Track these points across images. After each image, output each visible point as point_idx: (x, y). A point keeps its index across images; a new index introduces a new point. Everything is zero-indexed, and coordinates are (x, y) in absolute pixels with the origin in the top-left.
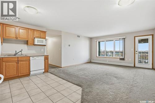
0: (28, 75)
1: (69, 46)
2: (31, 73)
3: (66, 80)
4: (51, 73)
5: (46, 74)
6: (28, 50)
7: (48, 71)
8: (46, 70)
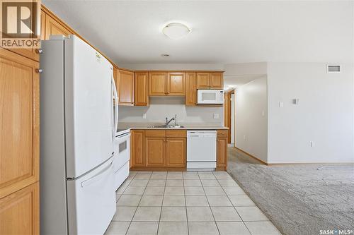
0: (183, 168)
1: (294, 102)
2: (189, 165)
3: (264, 212)
4: (232, 176)
5: (221, 174)
6: (188, 115)
7: (225, 167)
8: (219, 165)
